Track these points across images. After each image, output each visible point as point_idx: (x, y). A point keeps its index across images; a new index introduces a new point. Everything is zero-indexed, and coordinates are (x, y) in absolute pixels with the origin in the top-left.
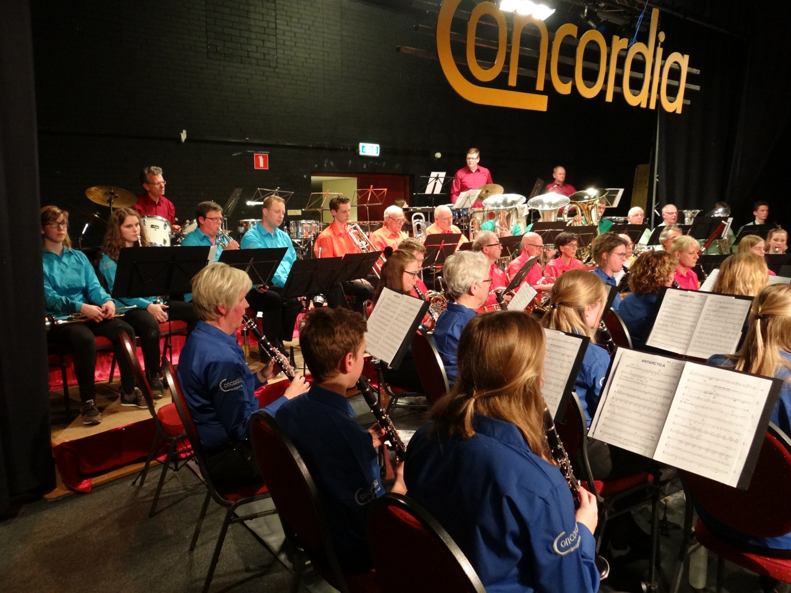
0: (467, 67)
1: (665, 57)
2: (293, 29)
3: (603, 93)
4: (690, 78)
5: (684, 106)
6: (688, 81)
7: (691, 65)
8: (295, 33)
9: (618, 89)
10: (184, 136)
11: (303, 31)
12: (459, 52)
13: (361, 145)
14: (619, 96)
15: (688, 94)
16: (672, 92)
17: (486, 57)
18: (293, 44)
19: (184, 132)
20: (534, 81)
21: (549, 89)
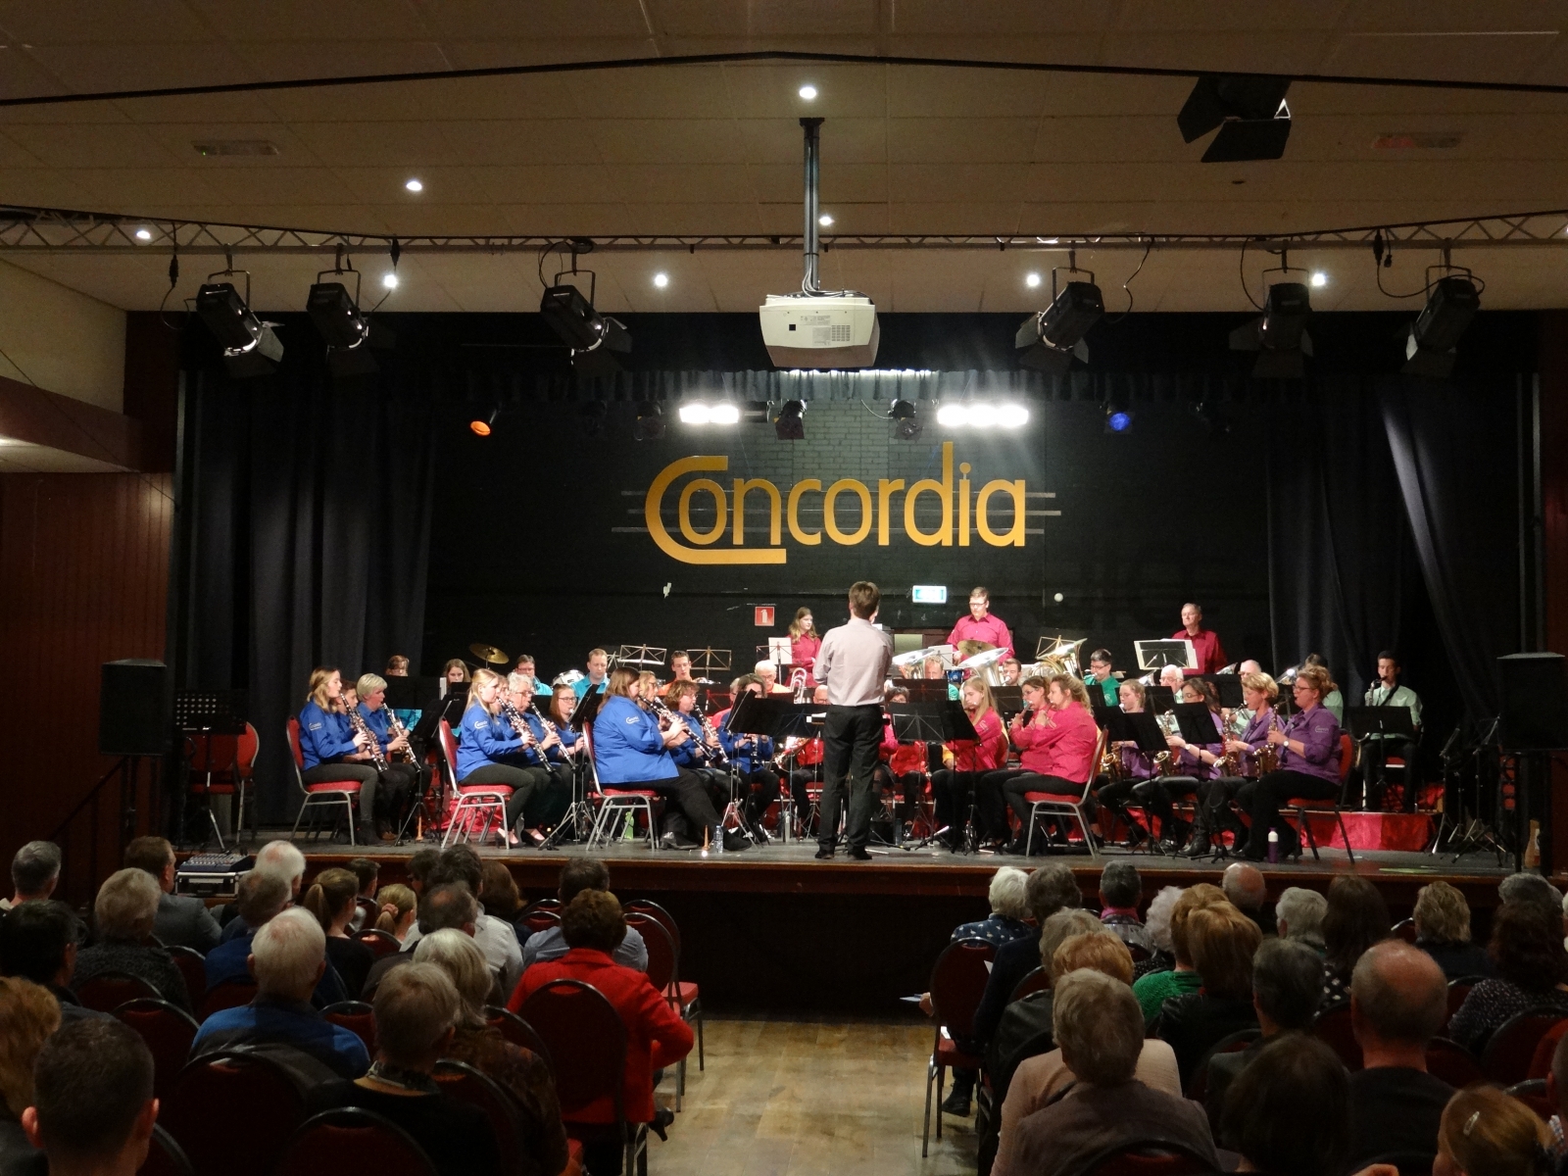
0: (681, 534)
1: (975, 489)
2: (817, 448)
3: (873, 536)
4: (1030, 504)
5: (1028, 537)
6: (1028, 508)
7: (1028, 490)
8: (819, 452)
9: (897, 530)
10: (666, 591)
11: (831, 448)
12: (670, 522)
13: (915, 588)
14: (900, 538)
15: (1030, 522)
16: (1000, 523)
17: (704, 522)
18: (816, 466)
19: (669, 585)
20: (768, 536)
21: (788, 541)
